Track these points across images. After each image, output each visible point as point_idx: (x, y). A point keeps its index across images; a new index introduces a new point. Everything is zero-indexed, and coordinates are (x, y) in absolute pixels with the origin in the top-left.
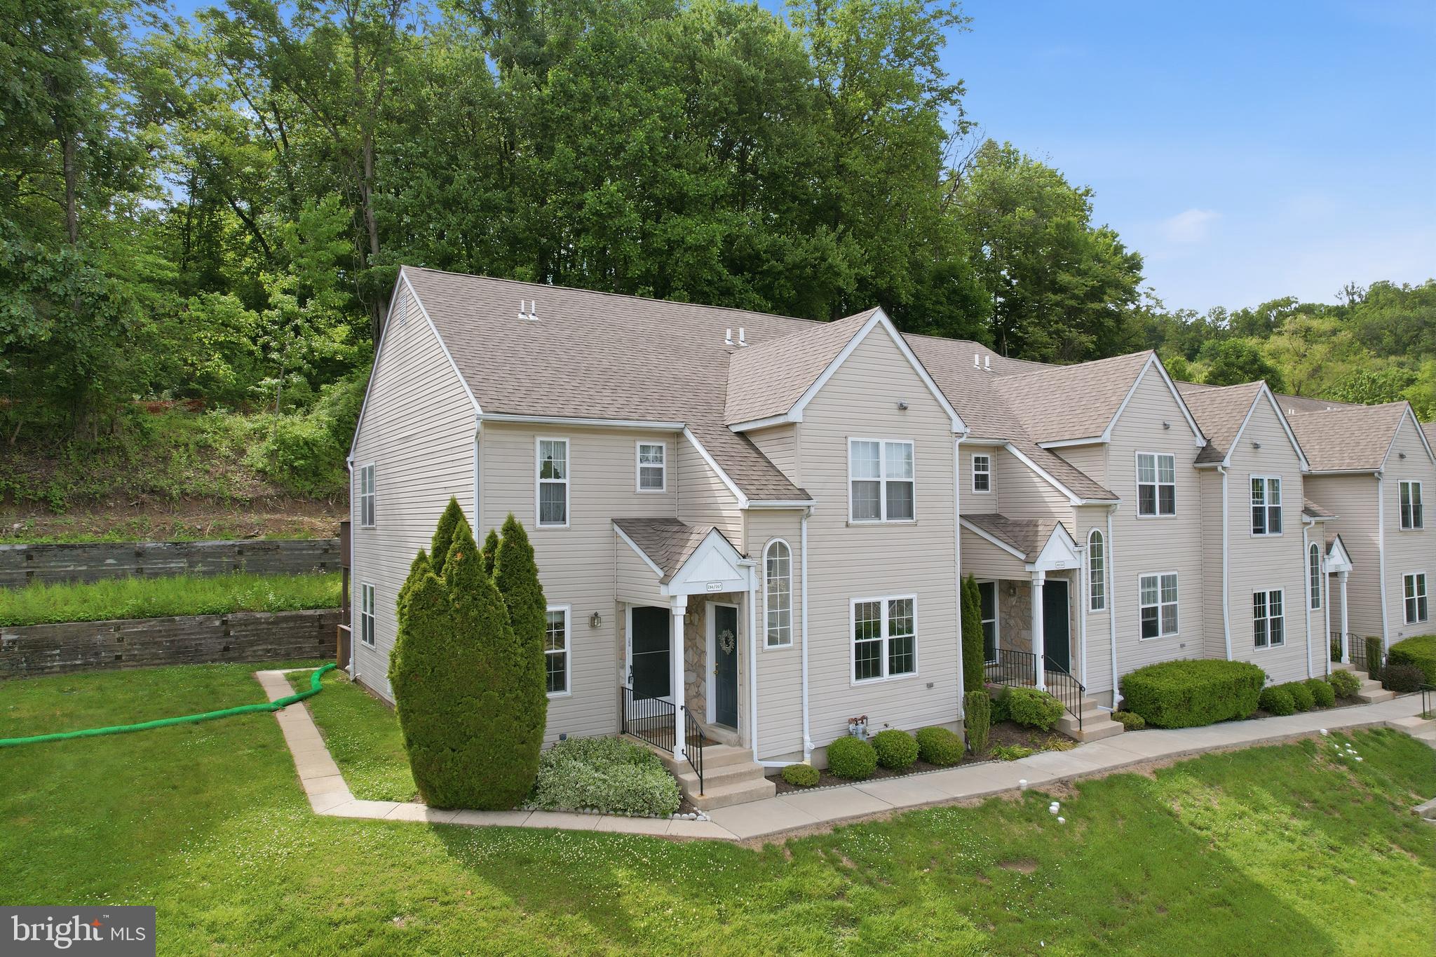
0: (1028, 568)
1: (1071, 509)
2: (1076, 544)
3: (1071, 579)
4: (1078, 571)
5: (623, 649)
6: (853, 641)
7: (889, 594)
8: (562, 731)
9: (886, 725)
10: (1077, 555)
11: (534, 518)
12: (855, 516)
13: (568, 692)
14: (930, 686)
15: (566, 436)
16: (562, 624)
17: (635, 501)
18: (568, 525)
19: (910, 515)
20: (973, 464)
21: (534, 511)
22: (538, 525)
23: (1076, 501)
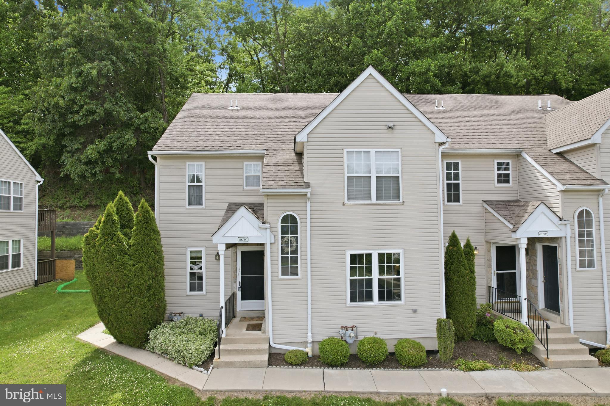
0: (513, 235)
1: (558, 194)
2: (561, 219)
3: (559, 244)
4: (563, 239)
5: (235, 272)
6: (349, 277)
7: (379, 249)
8: (201, 312)
9: (376, 334)
10: (563, 227)
11: (186, 203)
12: (349, 199)
13: (204, 292)
14: (415, 311)
15: (203, 161)
16: (200, 258)
17: (244, 194)
18: (203, 206)
19: (398, 198)
20: (496, 167)
21: (186, 200)
22: (187, 207)
23: (561, 187)
